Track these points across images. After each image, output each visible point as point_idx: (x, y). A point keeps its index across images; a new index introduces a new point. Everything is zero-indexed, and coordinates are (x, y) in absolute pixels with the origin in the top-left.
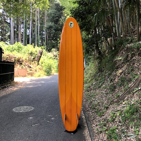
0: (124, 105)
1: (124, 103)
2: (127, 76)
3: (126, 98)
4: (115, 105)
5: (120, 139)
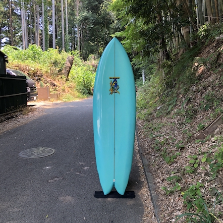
0: (214, 144)
1: (213, 139)
2: (218, 92)
3: (218, 130)
4: (197, 143)
5: (209, 208)
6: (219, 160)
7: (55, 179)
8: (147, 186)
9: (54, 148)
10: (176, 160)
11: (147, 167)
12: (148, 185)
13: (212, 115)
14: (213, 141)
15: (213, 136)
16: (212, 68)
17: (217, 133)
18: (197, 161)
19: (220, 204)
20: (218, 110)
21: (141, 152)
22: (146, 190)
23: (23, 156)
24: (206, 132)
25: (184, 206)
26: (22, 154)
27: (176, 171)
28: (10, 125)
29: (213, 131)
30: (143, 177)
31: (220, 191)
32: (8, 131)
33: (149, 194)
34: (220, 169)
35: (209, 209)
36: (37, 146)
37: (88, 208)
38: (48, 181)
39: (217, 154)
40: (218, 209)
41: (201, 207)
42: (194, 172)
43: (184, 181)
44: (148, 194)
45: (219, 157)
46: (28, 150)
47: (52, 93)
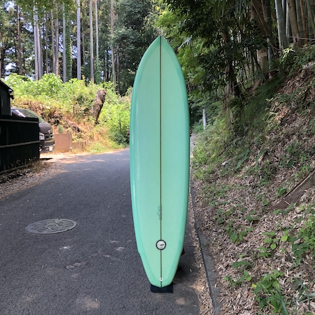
0: (299, 215)
1: (298, 209)
2: (306, 143)
3: (305, 196)
4: (275, 214)
5: (290, 307)
6: (306, 238)
7: (76, 264)
8: (205, 275)
9: (76, 220)
10: (246, 238)
11: (205, 247)
12: (207, 274)
13: (296, 175)
14: (298, 211)
15: (297, 205)
16: (298, 108)
17: (304, 200)
18: (275, 240)
19: (306, 302)
20: (305, 169)
21: (198, 226)
22: (203, 280)
23: (31, 231)
24: (288, 200)
25: (255, 304)
26: (30, 229)
27: (246, 254)
28: (16, 187)
29: (299, 198)
30: (200, 261)
31: (306, 283)
32: (11, 196)
33: (207, 286)
34: (307, 252)
35: (290, 309)
36: (51, 216)
37: (121, 306)
38: (65, 268)
39: (302, 231)
40: (302, 309)
41: (278, 306)
42: (270, 256)
43: (256, 268)
44: (205, 286)
45: (306, 234)
46: (39, 223)
47: (75, 141)
